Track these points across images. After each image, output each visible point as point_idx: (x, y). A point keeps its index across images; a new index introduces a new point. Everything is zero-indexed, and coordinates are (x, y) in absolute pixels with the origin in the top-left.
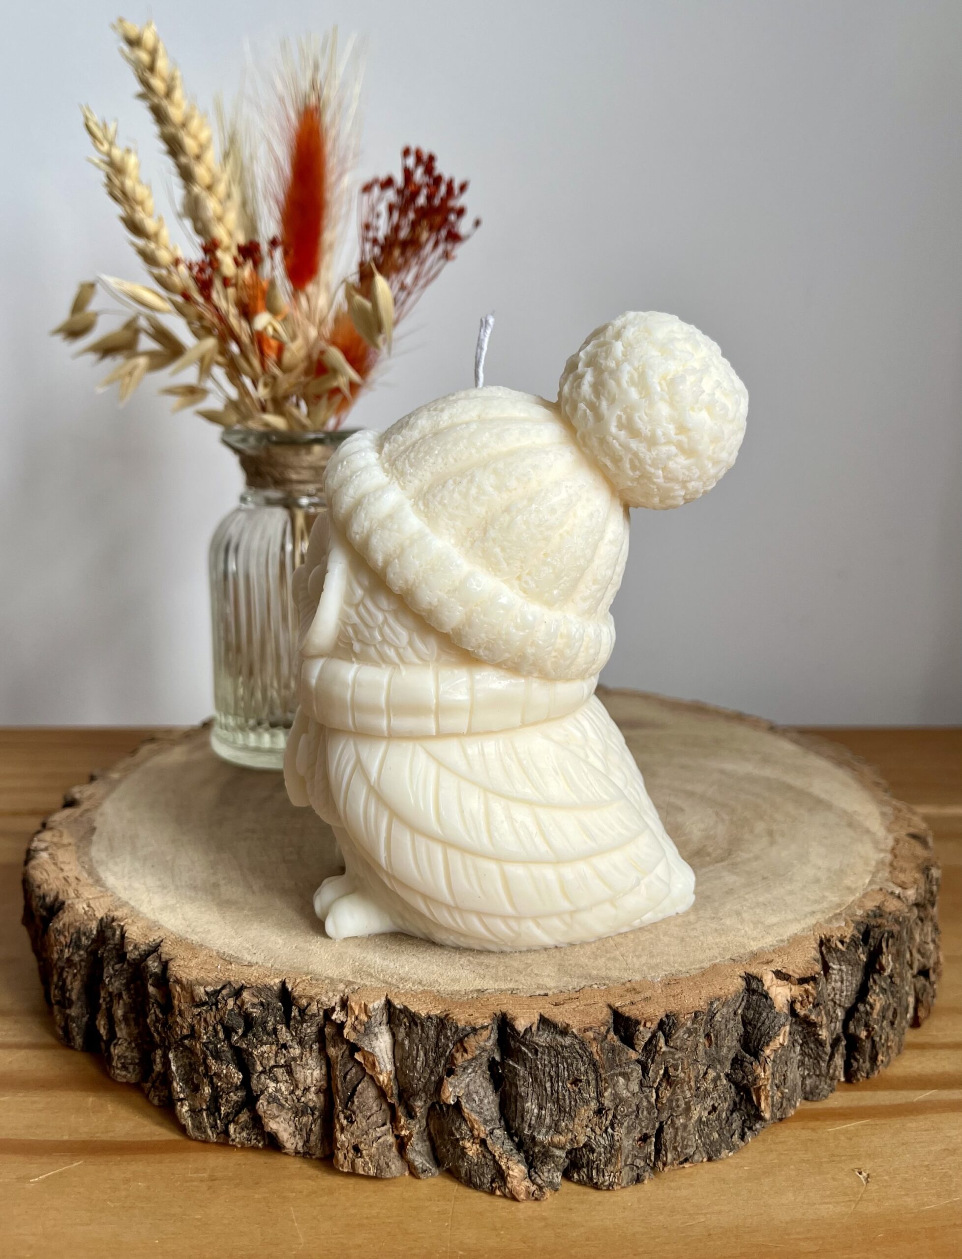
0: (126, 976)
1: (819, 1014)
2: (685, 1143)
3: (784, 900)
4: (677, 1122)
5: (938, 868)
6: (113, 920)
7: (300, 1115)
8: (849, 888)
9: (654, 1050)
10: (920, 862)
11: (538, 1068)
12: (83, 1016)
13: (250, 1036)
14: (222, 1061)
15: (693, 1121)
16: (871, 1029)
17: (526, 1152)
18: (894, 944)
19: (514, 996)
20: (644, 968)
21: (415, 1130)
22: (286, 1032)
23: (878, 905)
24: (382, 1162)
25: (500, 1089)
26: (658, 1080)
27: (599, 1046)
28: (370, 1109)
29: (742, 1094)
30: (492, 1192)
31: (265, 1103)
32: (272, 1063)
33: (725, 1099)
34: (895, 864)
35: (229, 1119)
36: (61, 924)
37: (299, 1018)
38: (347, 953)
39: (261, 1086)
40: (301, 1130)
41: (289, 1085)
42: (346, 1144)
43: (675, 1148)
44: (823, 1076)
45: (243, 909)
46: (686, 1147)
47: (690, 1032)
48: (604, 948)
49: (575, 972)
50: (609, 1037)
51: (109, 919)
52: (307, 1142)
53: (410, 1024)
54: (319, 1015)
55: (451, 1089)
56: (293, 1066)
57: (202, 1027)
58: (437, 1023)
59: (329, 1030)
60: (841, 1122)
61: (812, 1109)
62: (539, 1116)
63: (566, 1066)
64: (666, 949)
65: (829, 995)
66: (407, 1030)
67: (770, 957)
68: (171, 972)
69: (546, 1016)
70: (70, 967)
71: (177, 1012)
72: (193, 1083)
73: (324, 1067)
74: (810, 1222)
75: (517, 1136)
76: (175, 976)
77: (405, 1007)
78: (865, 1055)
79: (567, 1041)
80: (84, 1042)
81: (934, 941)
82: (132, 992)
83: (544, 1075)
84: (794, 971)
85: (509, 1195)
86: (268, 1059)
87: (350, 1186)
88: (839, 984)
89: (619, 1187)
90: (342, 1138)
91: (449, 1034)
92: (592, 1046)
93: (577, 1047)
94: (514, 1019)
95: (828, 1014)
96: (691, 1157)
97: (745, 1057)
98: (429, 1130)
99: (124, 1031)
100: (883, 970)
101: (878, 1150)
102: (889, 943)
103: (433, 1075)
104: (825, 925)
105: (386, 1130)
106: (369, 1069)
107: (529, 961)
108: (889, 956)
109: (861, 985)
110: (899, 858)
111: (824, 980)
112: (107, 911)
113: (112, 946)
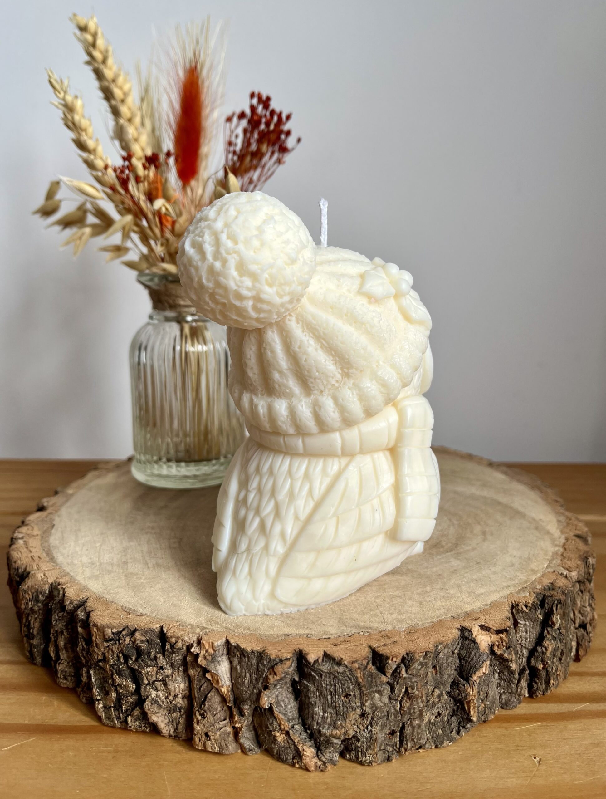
0: (66, 620)
1: (510, 654)
2: (419, 736)
3: (490, 578)
4: (414, 722)
5: (594, 557)
6: (59, 584)
7: (172, 712)
8: (533, 570)
9: (398, 676)
10: (581, 553)
11: (322, 686)
12: (41, 645)
13: (140, 661)
14: (122, 676)
15: (424, 722)
16: (546, 663)
17: (315, 740)
18: (561, 608)
19: (309, 638)
20: (395, 621)
21: (245, 723)
22: (163, 659)
23: (551, 582)
24: (223, 744)
25: (299, 699)
26: (401, 696)
27: (362, 672)
28: (216, 709)
29: (458, 704)
30: (293, 765)
31: (150, 704)
32: (154, 678)
33: (447, 708)
34: (565, 555)
35: (128, 713)
36: (26, 586)
37: (170, 650)
39: (147, 693)
40: (173, 721)
41: (165, 692)
42: (200, 732)
43: (413, 740)
44: (513, 693)
46: (421, 739)
47: (422, 665)
48: (369, 608)
49: (349, 623)
50: (369, 667)
51: (57, 584)
52: (176, 729)
53: (240, 655)
54: (183, 649)
56: (167, 681)
57: (110, 655)
58: (257, 655)
59: (190, 658)
60: (525, 723)
61: (506, 715)
62: (323, 717)
63: (340, 685)
64: (410, 609)
65: (518, 641)
66: (239, 659)
67: (478, 616)
68: (91, 619)
69: (328, 652)
70: (33, 614)
71: (95, 645)
72: (105, 690)
73: (187, 681)
74: (500, 790)
75: (309, 730)
76: (93, 622)
77: (238, 645)
78: (542, 680)
79: (341, 669)
80: (42, 661)
81: (590, 605)
82: (70, 630)
83: (327, 690)
84: (493, 625)
85: (304, 768)
86: (152, 676)
87: (203, 758)
88: (525, 633)
89: (376, 764)
90: (197, 727)
91: (265, 663)
92: (357, 673)
93: (348, 673)
94: (307, 654)
95: (516, 653)
96: (424, 745)
97: (460, 681)
98: (254, 724)
99: (65, 656)
100: (555, 625)
101: (548, 742)
102: (558, 607)
103: (256, 689)
104: (516, 595)
105: (226, 724)
106: (215, 684)
107: (320, 616)
108: (559, 616)
109: (539, 634)
110: (568, 551)
111: (514, 631)
112: (55, 578)
113: (57, 601)
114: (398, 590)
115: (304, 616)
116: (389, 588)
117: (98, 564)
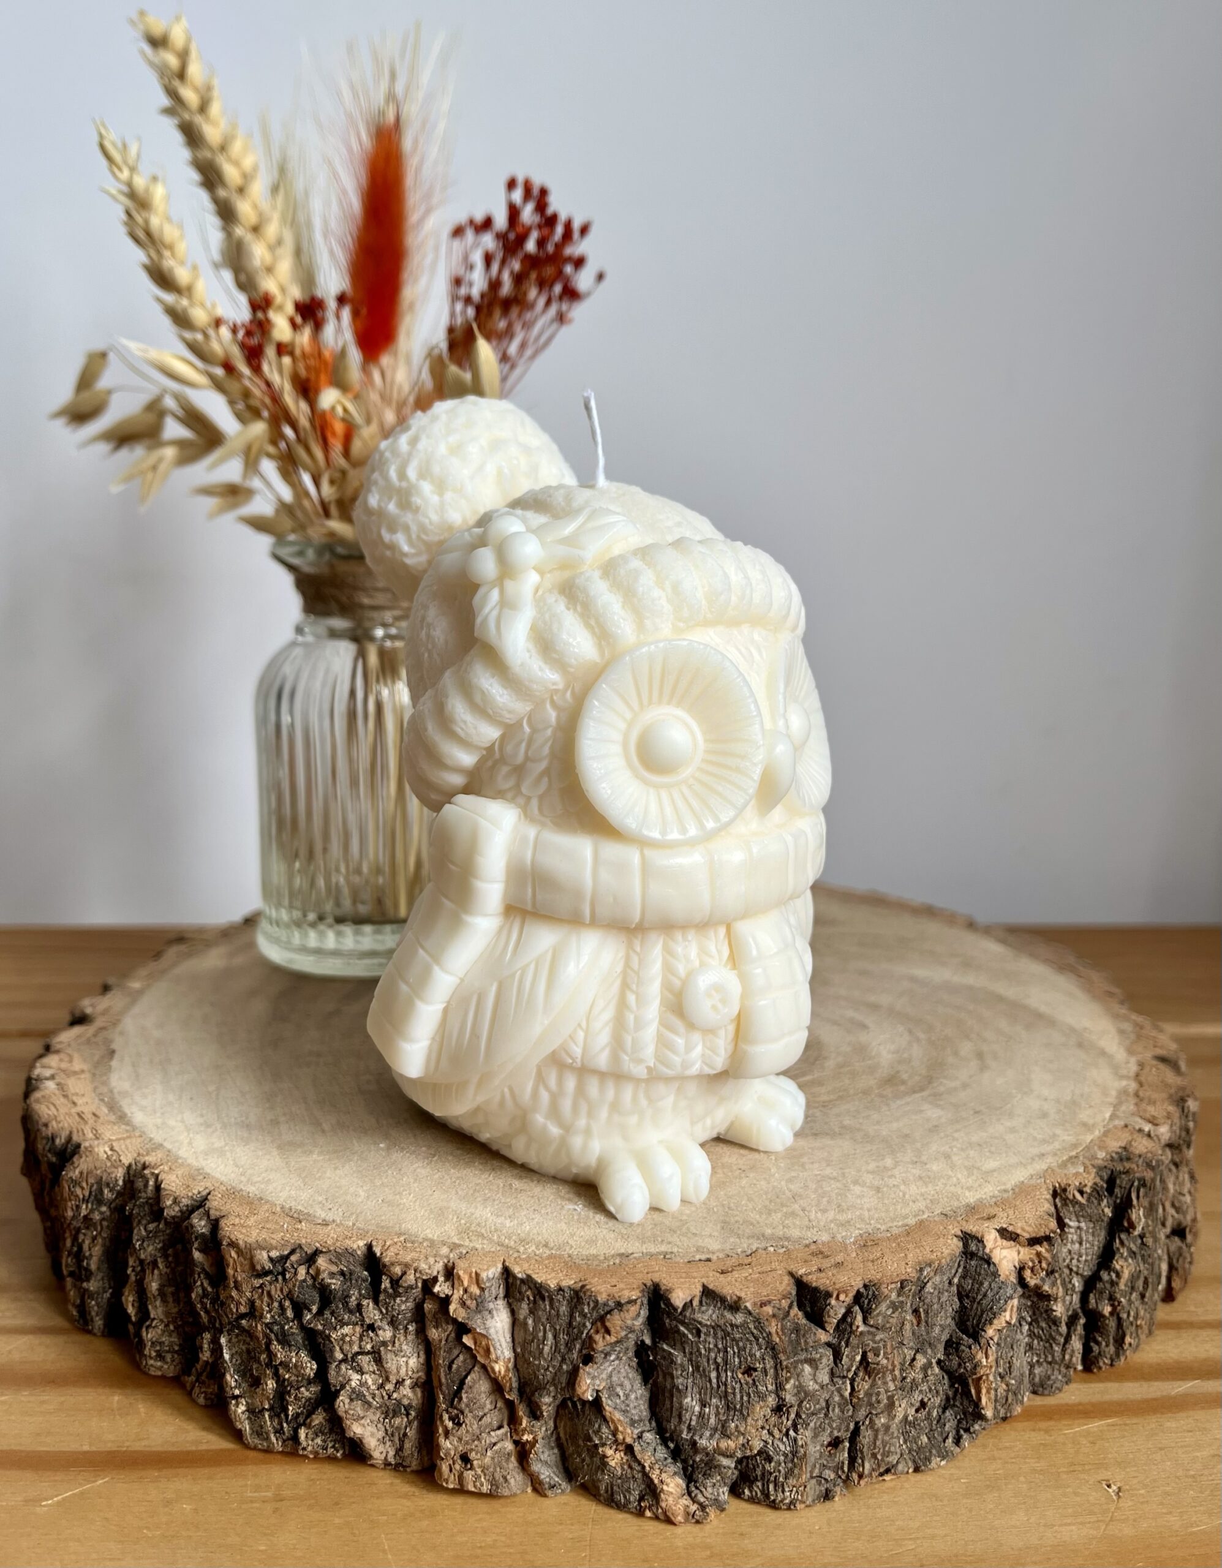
0: (162, 1238)
1: (1054, 1284)
2: (887, 1449)
3: (1004, 1140)
4: (877, 1421)
5: (1196, 1099)
6: (144, 1167)
7: (391, 1415)
8: (1084, 1125)
9: (849, 1329)
10: (1173, 1091)
11: (700, 1354)
12: (105, 1292)
13: (327, 1314)
15: (897, 1420)
16: (1116, 1303)
17: (684, 1461)
18: (1146, 1195)
19: (669, 1261)
20: (832, 1225)
21: (541, 1435)
22: (374, 1309)
23: (1124, 1145)
24: (498, 1476)
25: (651, 1381)
26: (854, 1369)
27: (779, 1324)
28: (482, 1407)
29: (956, 1386)
30: (640, 1513)
31: (347, 1401)
32: (356, 1348)
33: (937, 1392)
34: (1141, 1094)
35: (299, 1422)
36: (77, 1172)
37: (390, 1291)
38: (449, 1207)
39: (341, 1379)
40: (392, 1435)
41: (377, 1376)
42: (452, 1453)
43: (874, 1456)
44: (1056, 1363)
45: (311, 1152)
46: (888, 1454)
47: (894, 1306)
48: (778, 1200)
49: (744, 1231)
50: (792, 1313)
51: (140, 1166)
52: (400, 1450)
53: (534, 1298)
54: (417, 1287)
55: (588, 1381)
56: (383, 1353)
57: (265, 1303)
58: (570, 1296)
59: (430, 1306)
60: (1082, 1421)
61: (1044, 1406)
62: (701, 1415)
63: (736, 1351)
64: (859, 1201)
65: (1064, 1260)
66: (531, 1305)
67: (992, 1211)
68: (224, 1233)
69: (711, 1287)
70: (87, 1228)
71: (232, 1285)
72: (252, 1375)
73: (422, 1353)
74: (1049, 1548)
75: (672, 1442)
76: (229, 1237)
77: (529, 1276)
78: (1109, 1337)
79: (739, 1318)
80: (105, 1325)
81: (1190, 1192)
82: (170, 1259)
83: (708, 1360)
84: (1023, 1229)
85: (662, 1517)
86: (351, 1343)
87: (458, 1506)
88: (1077, 1245)
89: (803, 1506)
90: (447, 1445)
91: (586, 1311)
92: (770, 1325)
93: (751, 1326)
94: (669, 1291)
95: (1064, 1284)
96: (895, 1466)
97: (962, 1339)
98: (558, 1434)
99: (160, 1310)
100: (1134, 1228)
101: (1131, 1456)
102: (1141, 1194)
103: (566, 1363)
104: (1059, 1171)
105: (503, 1435)
106: (482, 1356)
107: (685, 1218)
108: (1142, 1210)
109: (1105, 1247)
110: (1146, 1087)
111: (1060, 1241)
112: (136, 1155)
113: (144, 1200)
114: (828, 1165)
116: (812, 1163)
117: (219, 1126)
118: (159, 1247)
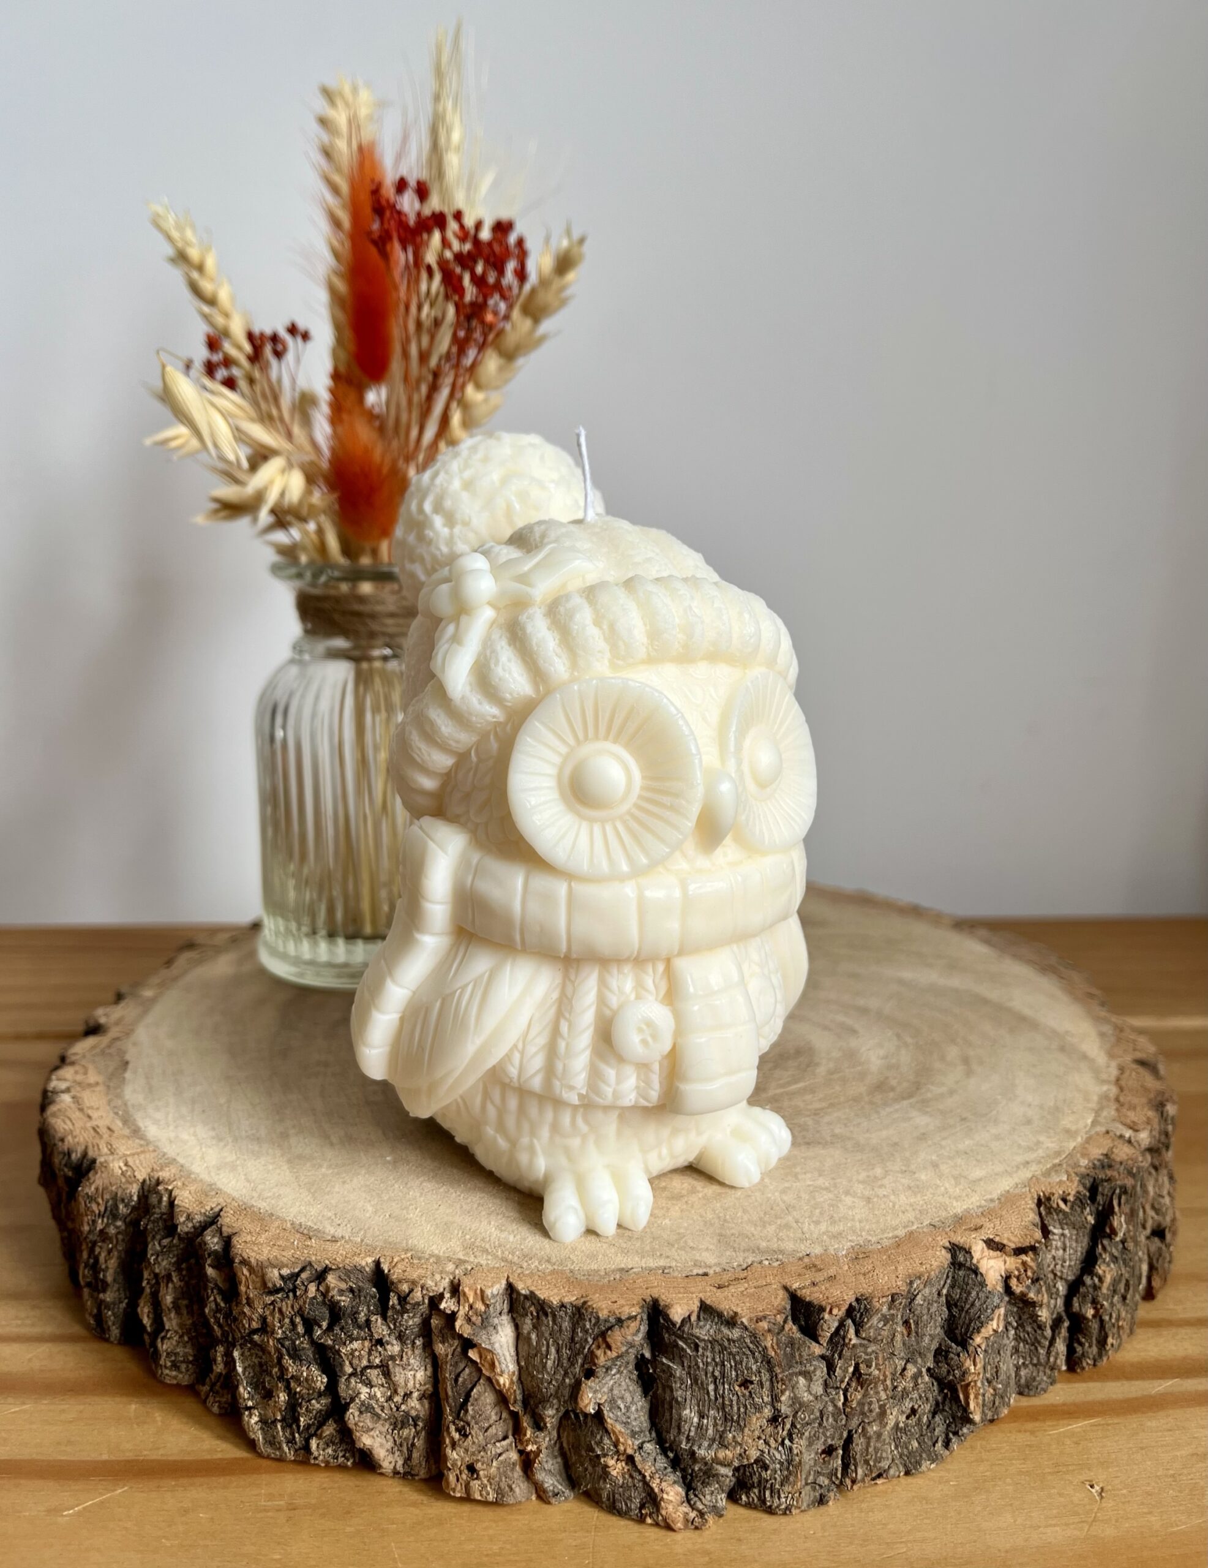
0: (176, 1252)
1: (1039, 1292)
2: (879, 1455)
3: (990, 1148)
4: (869, 1429)
5: (1174, 1103)
6: (158, 1182)
7: (399, 1426)
8: (1067, 1131)
9: (842, 1342)
10: (1152, 1096)
11: (699, 1367)
12: (121, 1302)
13: (337, 1330)
15: (888, 1428)
16: (1099, 1306)
17: (683, 1470)
18: (1127, 1202)
19: (667, 1276)
20: (825, 1237)
21: (545, 1444)
22: (382, 1324)
23: (1105, 1152)
24: (503, 1485)
25: (651, 1393)
26: (847, 1380)
27: (775, 1338)
28: (488, 1419)
29: (946, 1391)
30: (641, 1520)
31: (357, 1413)
32: (365, 1363)
33: (927, 1399)
34: (1122, 1099)
35: (310, 1433)
36: (93, 1188)
37: (398, 1307)
38: (454, 1222)
39: (350, 1392)
40: (401, 1445)
41: (385, 1389)
42: (459, 1463)
43: (867, 1462)
44: (1041, 1365)
45: (320, 1166)
46: (879, 1460)
47: (886, 1320)
48: (772, 1212)
49: (739, 1244)
50: (787, 1327)
51: (154, 1181)
52: (408, 1459)
53: (538, 1313)
54: (423, 1303)
55: (590, 1395)
56: (391, 1367)
57: (276, 1320)
58: (572, 1312)
59: (436, 1322)
60: (1065, 1422)
61: (1029, 1407)
62: (699, 1427)
63: (733, 1364)
64: (850, 1212)
65: (1049, 1266)
66: (534, 1321)
67: (979, 1222)
68: (236, 1251)
69: (708, 1302)
70: (103, 1241)
71: (244, 1301)
72: (264, 1387)
73: (429, 1367)
74: (1034, 1550)
75: (672, 1452)
76: (241, 1255)
77: (532, 1293)
78: (1091, 1338)
79: (736, 1333)
80: (121, 1334)
81: (1169, 1194)
82: (184, 1273)
83: (706, 1375)
84: (1009, 1240)
85: (662, 1524)
86: (360, 1358)
87: (465, 1515)
88: (1061, 1252)
89: (798, 1511)
90: (453, 1456)
91: (588, 1326)
92: (766, 1339)
93: (748, 1340)
95: (1048, 1290)
96: (886, 1471)
97: (951, 1347)
98: (561, 1444)
99: (174, 1322)
100: (1116, 1234)
101: (1113, 1456)
102: (1123, 1201)
103: (568, 1377)
104: (1043, 1179)
105: (507, 1445)
106: (487, 1370)
107: (682, 1231)
108: (1123, 1216)
109: (1087, 1252)
110: (1126, 1092)
111: (1044, 1248)
112: (150, 1170)
113: (158, 1216)
114: (820, 1175)
115: (652, 1233)
116: (805, 1173)
117: (230, 1140)
118: (173, 1261)
